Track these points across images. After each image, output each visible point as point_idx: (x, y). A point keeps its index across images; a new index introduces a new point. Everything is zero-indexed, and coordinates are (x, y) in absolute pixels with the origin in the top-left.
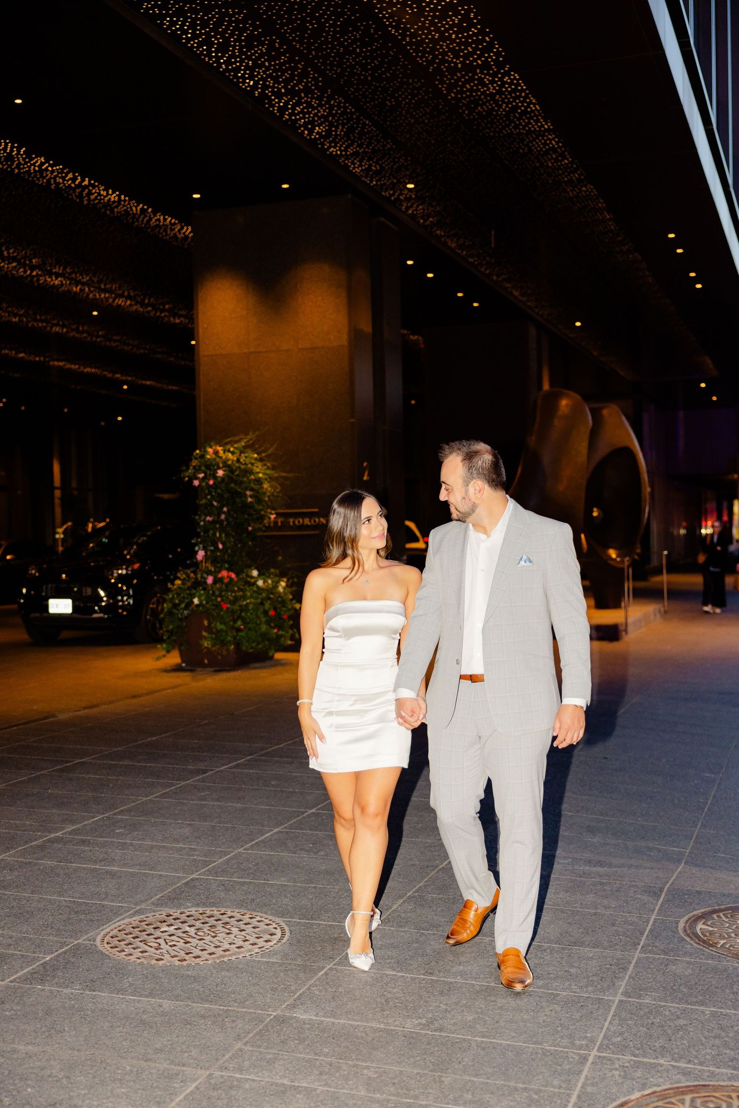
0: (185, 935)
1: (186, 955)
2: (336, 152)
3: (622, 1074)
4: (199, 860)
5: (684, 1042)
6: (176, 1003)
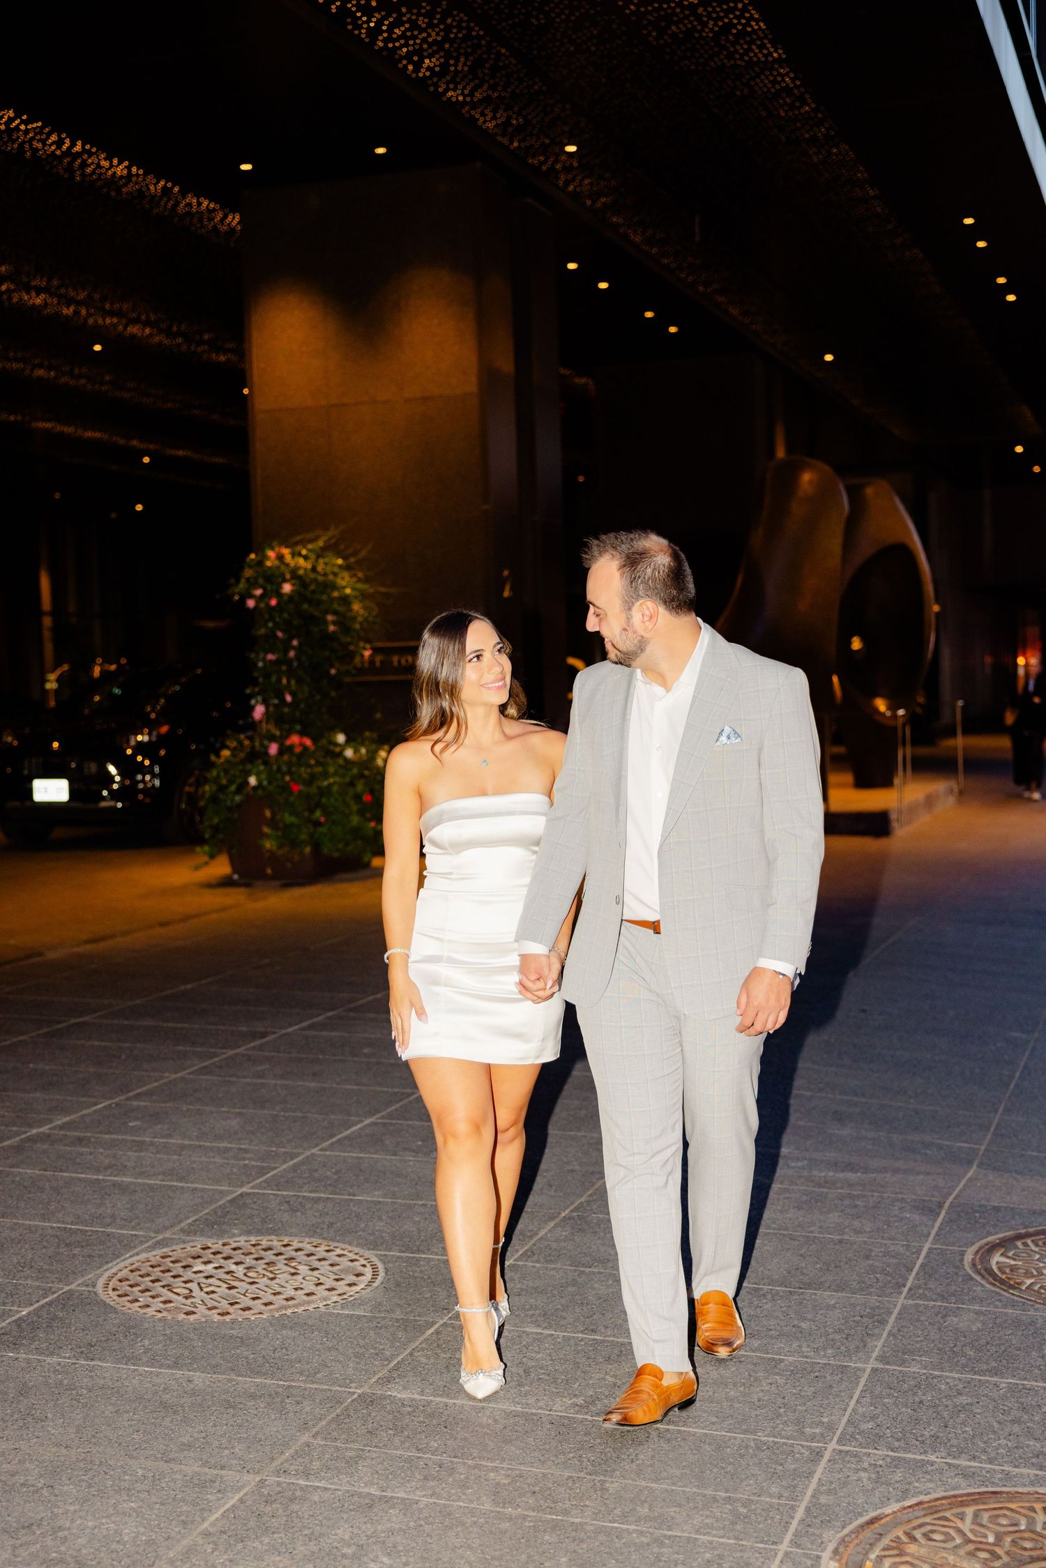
0: (228, 1277)
1: (229, 1306)
2: (457, 97)
3: (873, 1476)
4: (253, 1166)
5: (967, 1429)
6: (215, 1376)
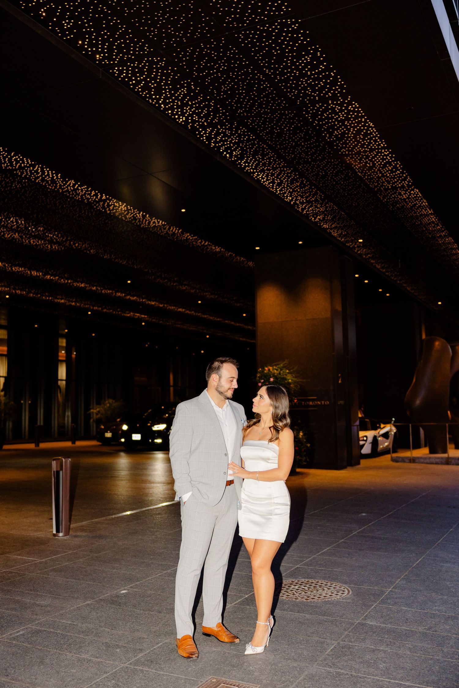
2: (326, 227)
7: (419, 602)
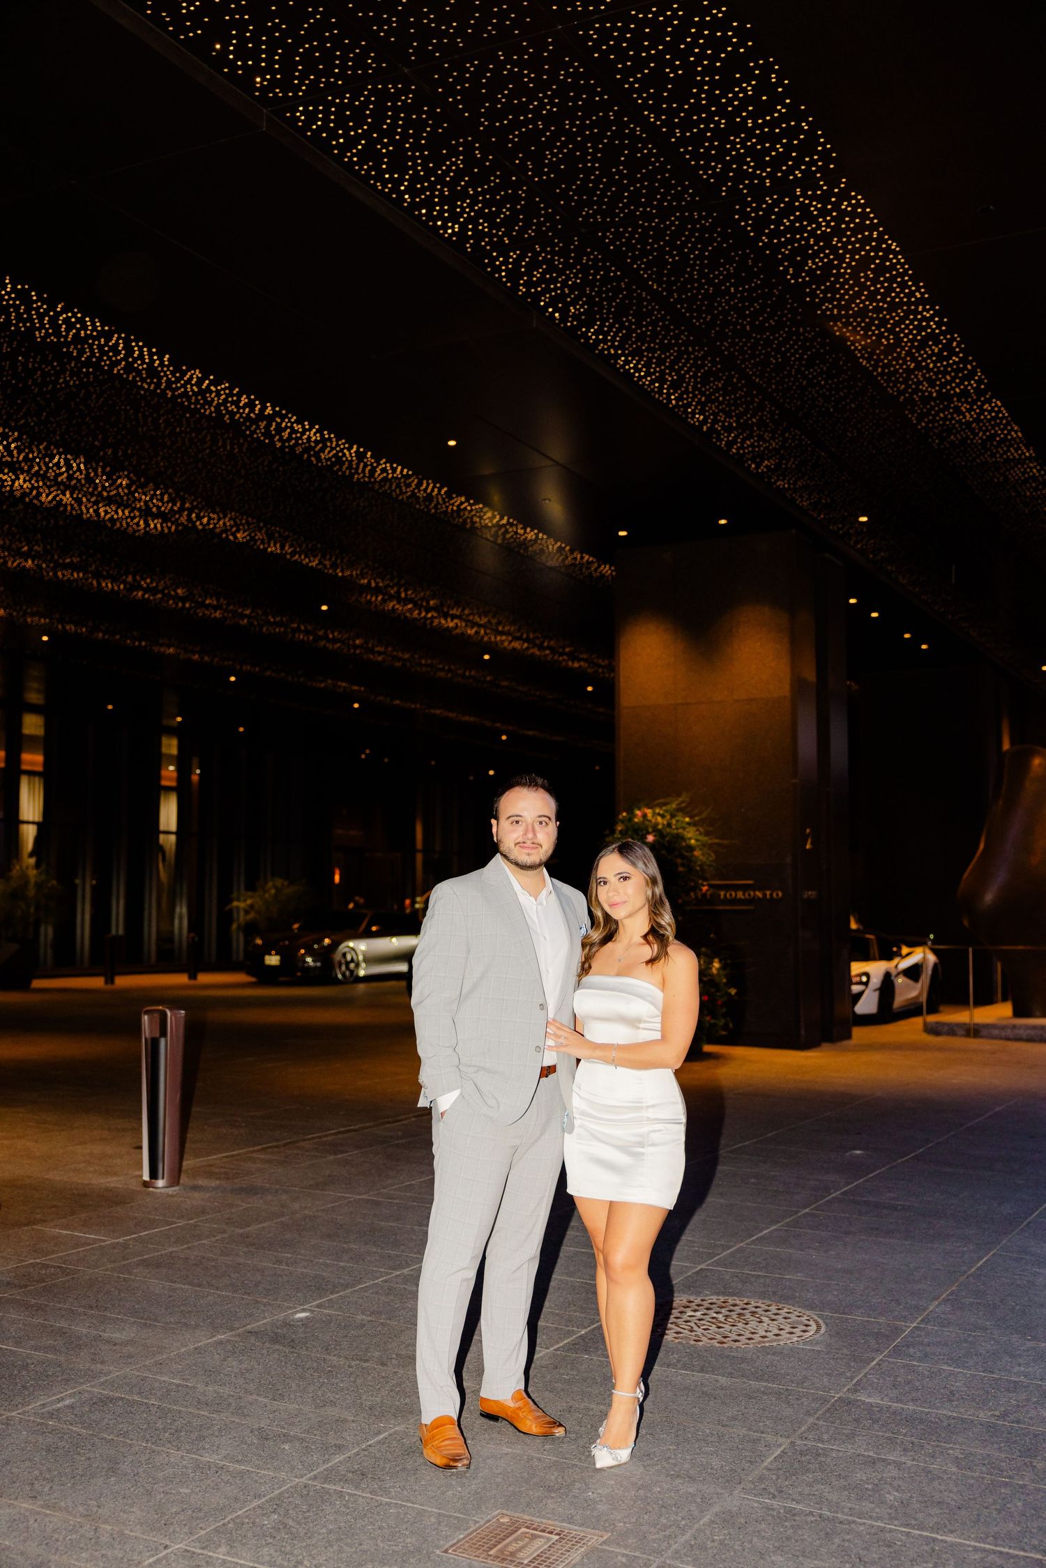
2: (784, 485)
7: (981, 1354)
